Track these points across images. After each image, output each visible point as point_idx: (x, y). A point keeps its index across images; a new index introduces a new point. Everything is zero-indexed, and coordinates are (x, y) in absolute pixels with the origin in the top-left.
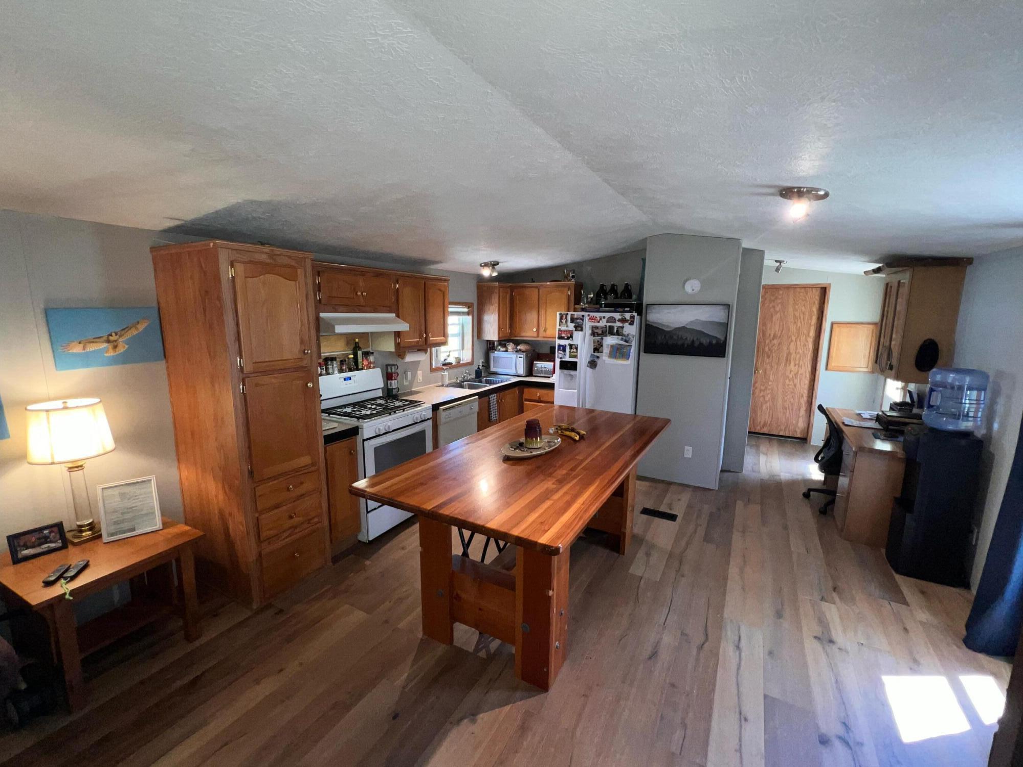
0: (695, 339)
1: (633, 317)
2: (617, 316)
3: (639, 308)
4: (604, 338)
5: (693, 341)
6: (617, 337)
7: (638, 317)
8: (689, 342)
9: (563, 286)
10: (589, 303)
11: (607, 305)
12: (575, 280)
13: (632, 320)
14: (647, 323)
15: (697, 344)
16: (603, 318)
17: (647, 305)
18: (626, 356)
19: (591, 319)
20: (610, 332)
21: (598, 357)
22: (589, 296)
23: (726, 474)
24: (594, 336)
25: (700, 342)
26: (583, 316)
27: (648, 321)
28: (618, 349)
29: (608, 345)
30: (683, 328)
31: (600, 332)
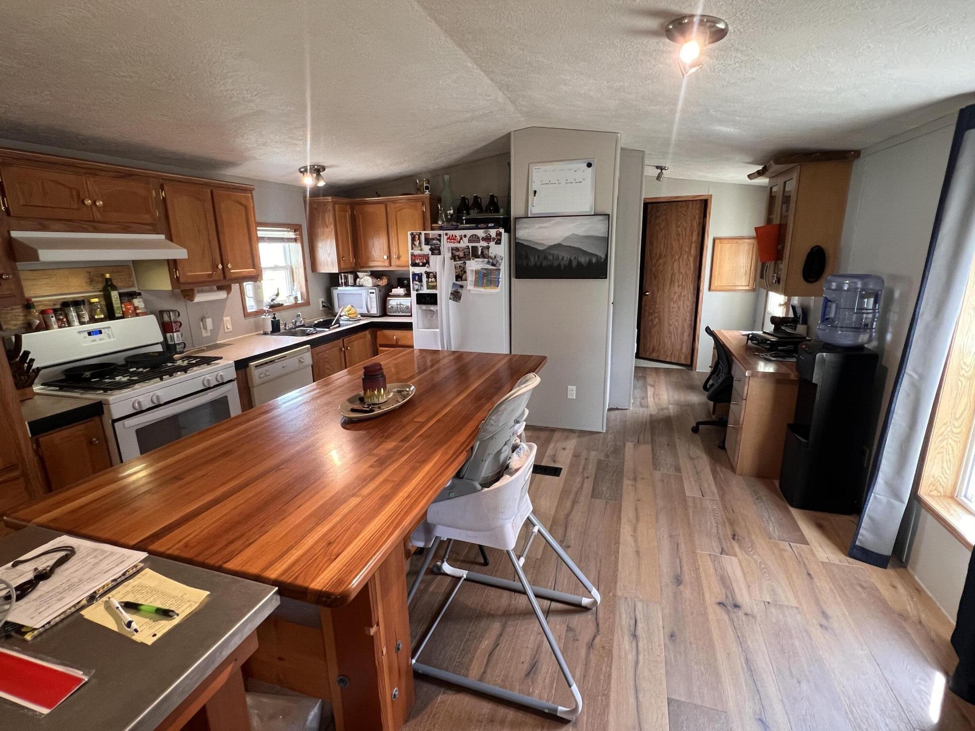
0: (572, 258)
1: (499, 234)
2: (480, 233)
3: (507, 223)
4: (467, 262)
5: (570, 260)
6: (481, 260)
7: (506, 233)
8: (567, 263)
9: (417, 200)
10: (448, 221)
11: (468, 221)
12: (429, 192)
13: (499, 237)
14: (517, 241)
15: (574, 264)
16: (464, 237)
17: (516, 218)
18: (495, 283)
19: (451, 239)
20: (474, 253)
21: (462, 287)
22: (448, 212)
23: (613, 413)
24: (455, 260)
25: (578, 262)
26: (440, 235)
27: (519, 239)
28: (485, 275)
29: (472, 271)
30: (558, 246)
31: (461, 255)
